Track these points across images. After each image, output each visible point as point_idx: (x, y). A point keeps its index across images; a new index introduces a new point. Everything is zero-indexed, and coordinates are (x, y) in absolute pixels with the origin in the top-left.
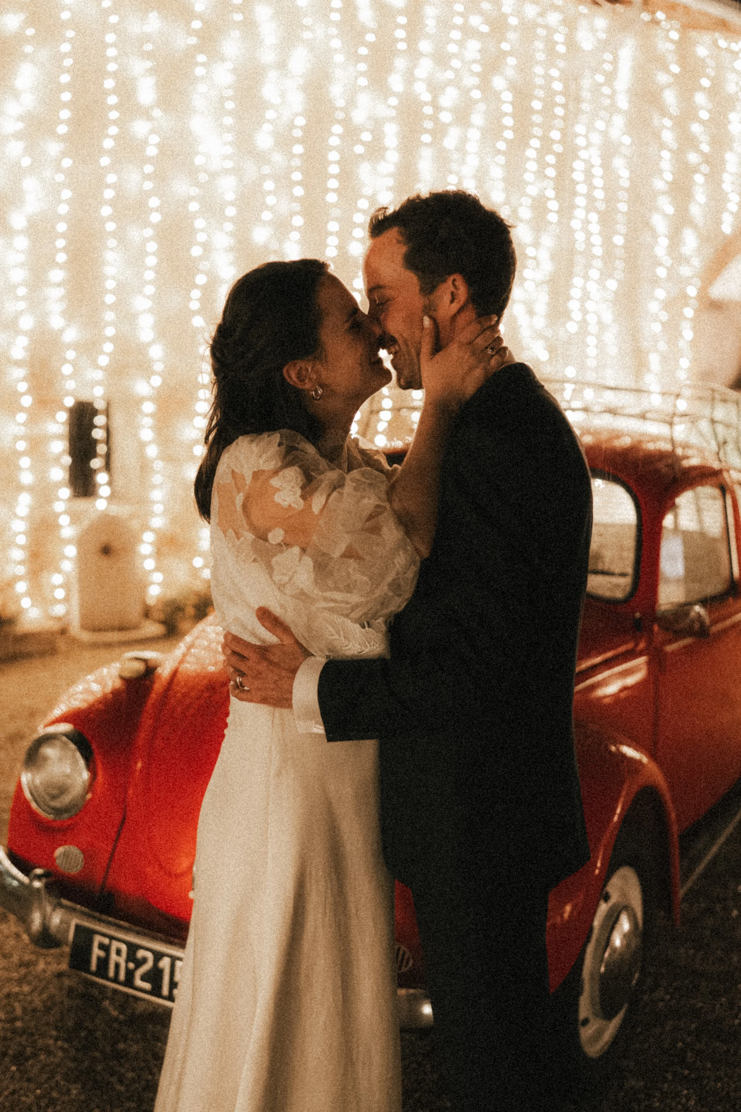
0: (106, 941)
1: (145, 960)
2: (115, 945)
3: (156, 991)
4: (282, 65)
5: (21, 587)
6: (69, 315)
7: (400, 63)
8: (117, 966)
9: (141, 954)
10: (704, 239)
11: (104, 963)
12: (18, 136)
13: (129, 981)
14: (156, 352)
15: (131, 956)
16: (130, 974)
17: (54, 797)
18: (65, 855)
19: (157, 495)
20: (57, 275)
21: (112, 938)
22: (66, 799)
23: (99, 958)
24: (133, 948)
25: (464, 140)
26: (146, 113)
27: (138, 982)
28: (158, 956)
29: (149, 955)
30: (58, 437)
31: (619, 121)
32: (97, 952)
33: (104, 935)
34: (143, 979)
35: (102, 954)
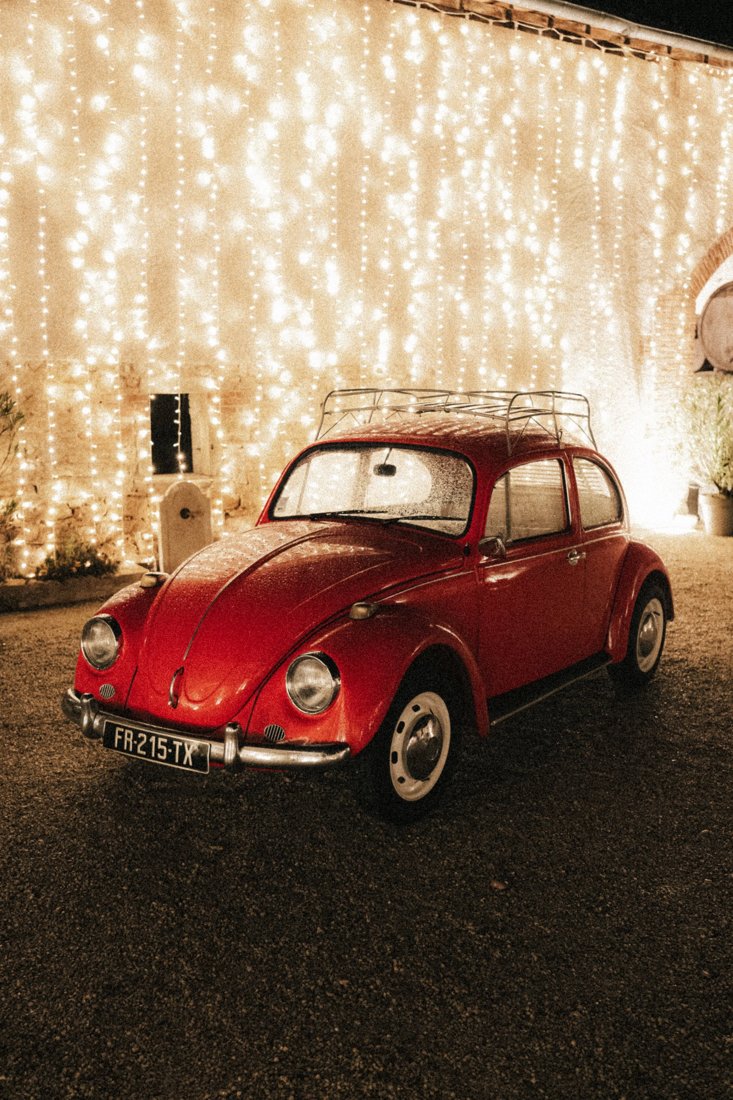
0: (122, 730)
1: (142, 739)
2: (127, 731)
3: (149, 755)
4: (321, 119)
5: (120, 542)
6: (151, 330)
7: (421, 110)
8: (128, 743)
9: (140, 735)
10: (696, 241)
11: (121, 742)
12: (107, 192)
13: (135, 751)
14: (221, 355)
15: (135, 738)
16: (135, 747)
17: (100, 657)
18: (105, 688)
19: (226, 469)
20: (141, 299)
21: (125, 728)
22: (106, 658)
23: (119, 740)
24: (136, 733)
25: (477, 170)
26: (208, 166)
27: (139, 751)
28: (149, 735)
29: (145, 736)
30: (144, 426)
31: (616, 145)
32: (118, 737)
33: (120, 726)
34: (142, 749)
35: (120, 737)
